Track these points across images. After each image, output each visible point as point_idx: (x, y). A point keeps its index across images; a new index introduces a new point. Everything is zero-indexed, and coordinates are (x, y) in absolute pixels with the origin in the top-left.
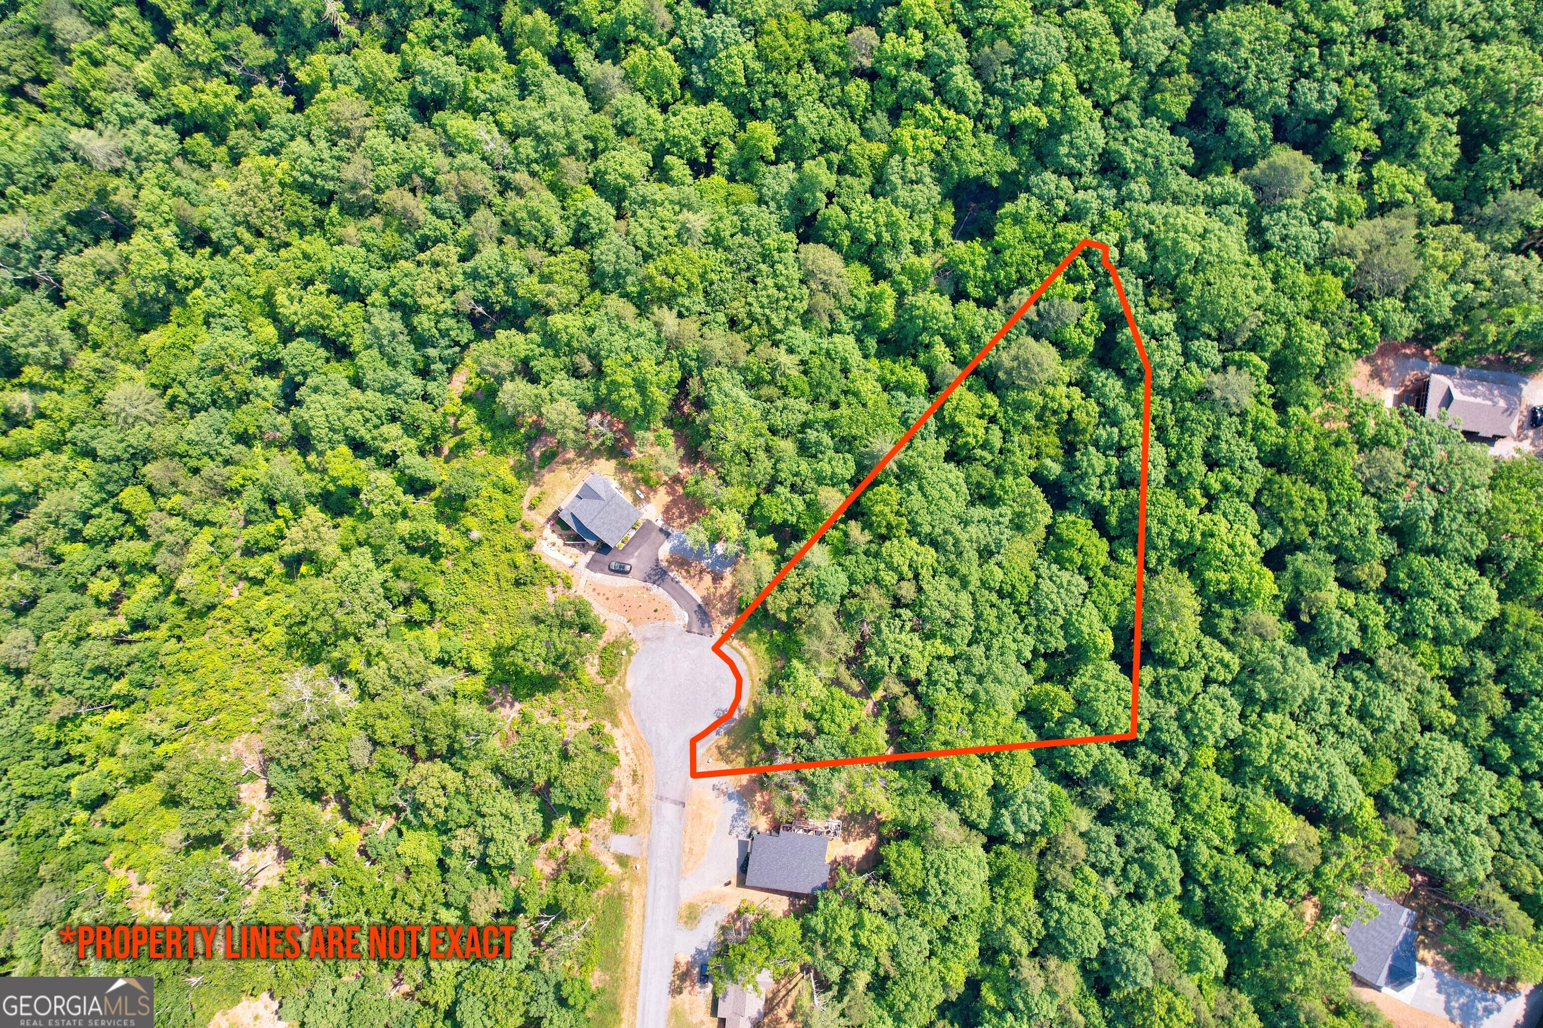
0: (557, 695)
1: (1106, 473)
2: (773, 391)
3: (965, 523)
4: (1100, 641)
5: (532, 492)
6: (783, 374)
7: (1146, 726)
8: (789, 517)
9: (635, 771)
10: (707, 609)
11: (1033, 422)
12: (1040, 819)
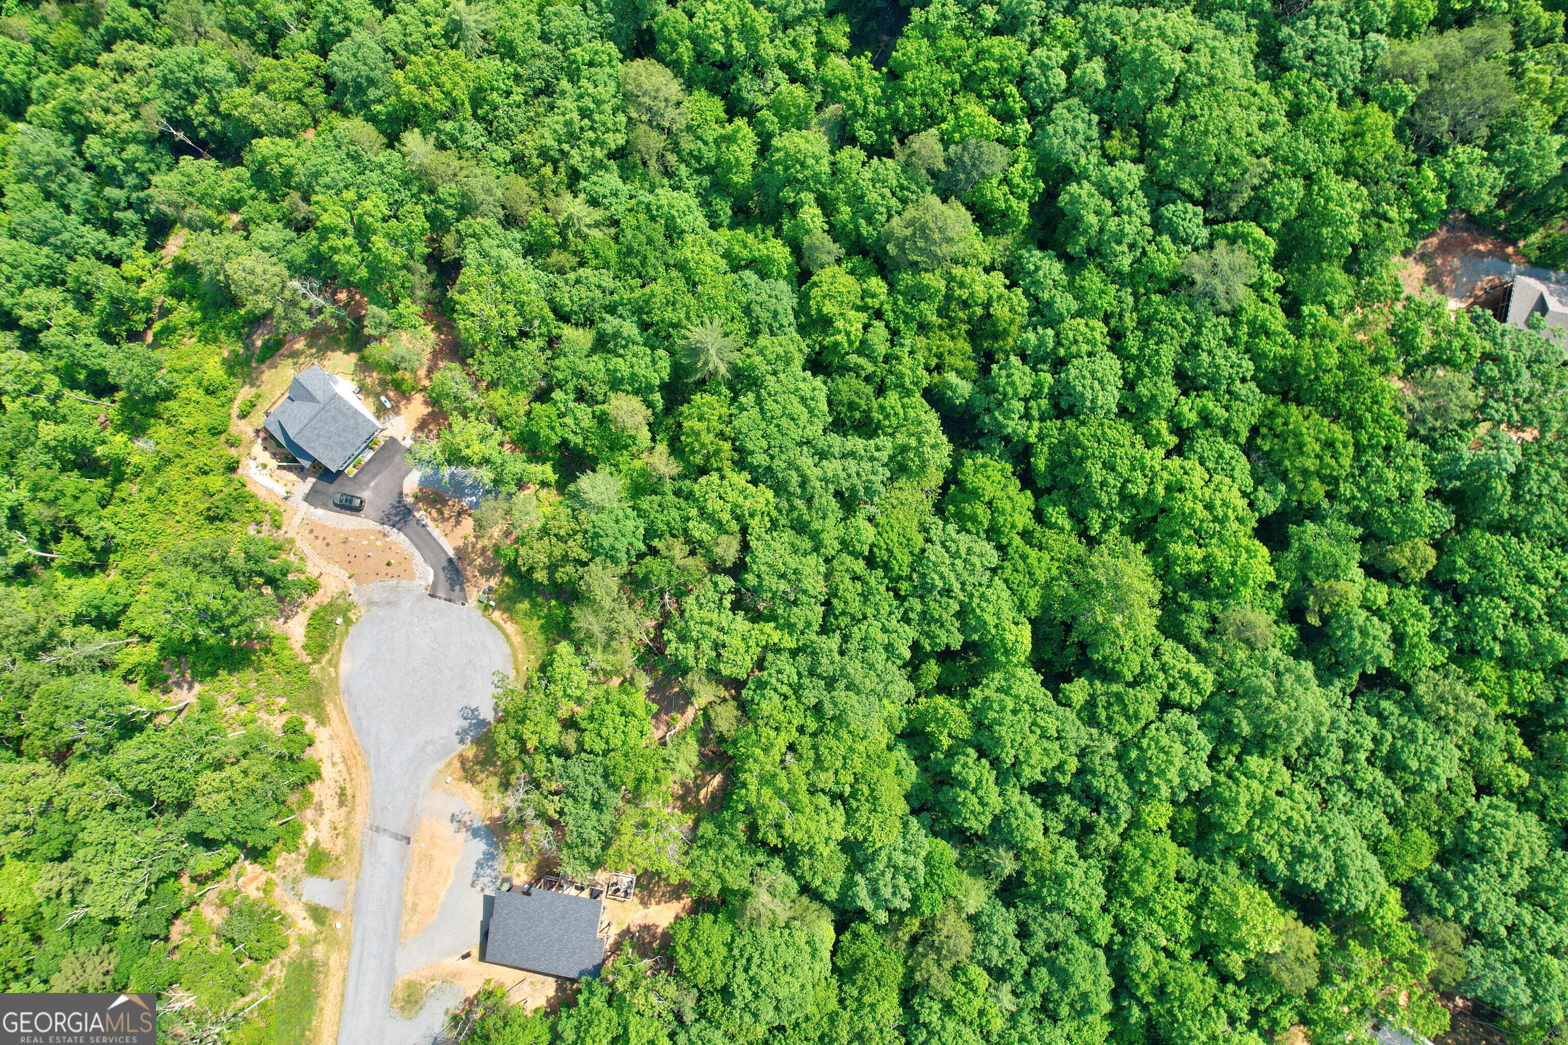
0: (247, 674)
1: (1035, 396)
2: (563, 259)
3: (823, 455)
4: (1010, 637)
5: (246, 393)
6: (578, 233)
7: (1073, 765)
8: (571, 437)
9: (343, 789)
10: (460, 566)
11: (934, 319)
12: (908, 894)
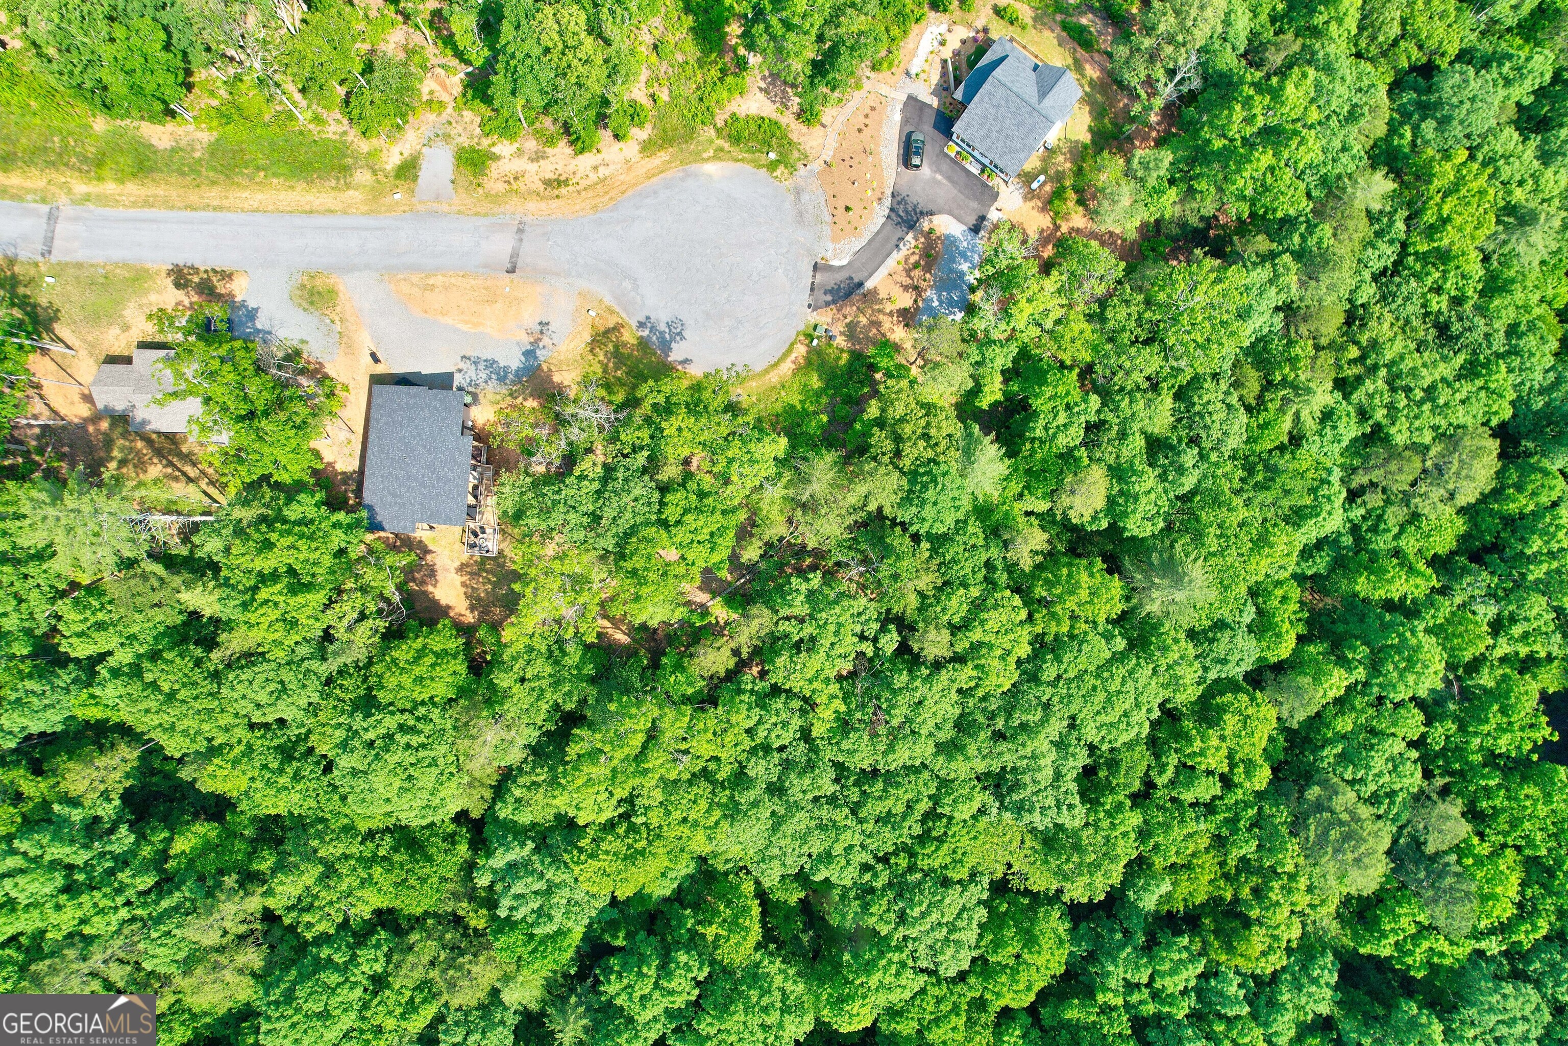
0: (691, 50)
1: (1157, 995)
2: (1253, 386)
3: (1060, 745)
4: (852, 1006)
6: (1286, 400)
8: (1041, 423)
9: (566, 182)
10: (855, 298)
11: (1235, 854)
12: (518, 915)
